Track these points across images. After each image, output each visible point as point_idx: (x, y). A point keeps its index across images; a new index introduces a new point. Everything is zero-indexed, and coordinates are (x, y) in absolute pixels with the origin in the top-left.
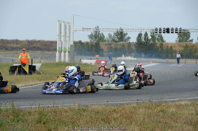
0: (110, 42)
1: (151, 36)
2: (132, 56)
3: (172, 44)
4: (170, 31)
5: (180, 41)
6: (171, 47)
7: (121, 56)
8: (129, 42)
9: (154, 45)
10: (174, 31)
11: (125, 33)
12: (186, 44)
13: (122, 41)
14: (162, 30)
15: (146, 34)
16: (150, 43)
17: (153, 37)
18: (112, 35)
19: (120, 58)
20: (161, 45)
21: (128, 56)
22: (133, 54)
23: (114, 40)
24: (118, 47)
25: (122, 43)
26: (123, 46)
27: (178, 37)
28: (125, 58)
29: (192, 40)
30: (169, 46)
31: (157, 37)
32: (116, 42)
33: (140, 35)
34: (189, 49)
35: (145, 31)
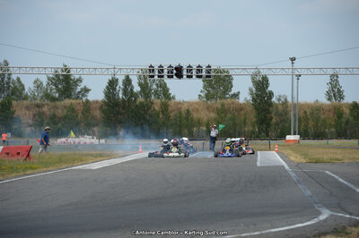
0: (38, 101)
1: (140, 85)
2: (93, 135)
3: (190, 104)
4: (185, 73)
5: (208, 97)
6: (188, 111)
7: (66, 134)
8: (87, 101)
9: (146, 107)
10: (194, 72)
11: (77, 77)
12: (223, 105)
13: (69, 97)
14: (166, 71)
15: (128, 81)
16: (137, 103)
17: (144, 87)
18: (45, 84)
19: (64, 140)
20: (165, 107)
21: (83, 134)
22: (95, 129)
23: (48, 96)
24: (60, 113)
25: (67, 102)
26: (72, 109)
27: (205, 87)
28: (77, 140)
29: (236, 95)
30: (184, 108)
31: (154, 87)
32: (54, 99)
33: (113, 83)
34: (229, 116)
35: (125, 72)
